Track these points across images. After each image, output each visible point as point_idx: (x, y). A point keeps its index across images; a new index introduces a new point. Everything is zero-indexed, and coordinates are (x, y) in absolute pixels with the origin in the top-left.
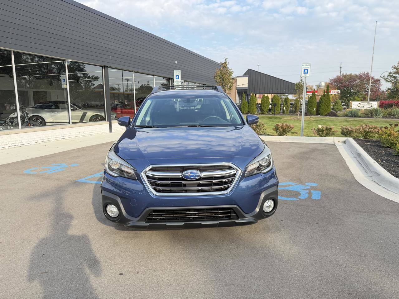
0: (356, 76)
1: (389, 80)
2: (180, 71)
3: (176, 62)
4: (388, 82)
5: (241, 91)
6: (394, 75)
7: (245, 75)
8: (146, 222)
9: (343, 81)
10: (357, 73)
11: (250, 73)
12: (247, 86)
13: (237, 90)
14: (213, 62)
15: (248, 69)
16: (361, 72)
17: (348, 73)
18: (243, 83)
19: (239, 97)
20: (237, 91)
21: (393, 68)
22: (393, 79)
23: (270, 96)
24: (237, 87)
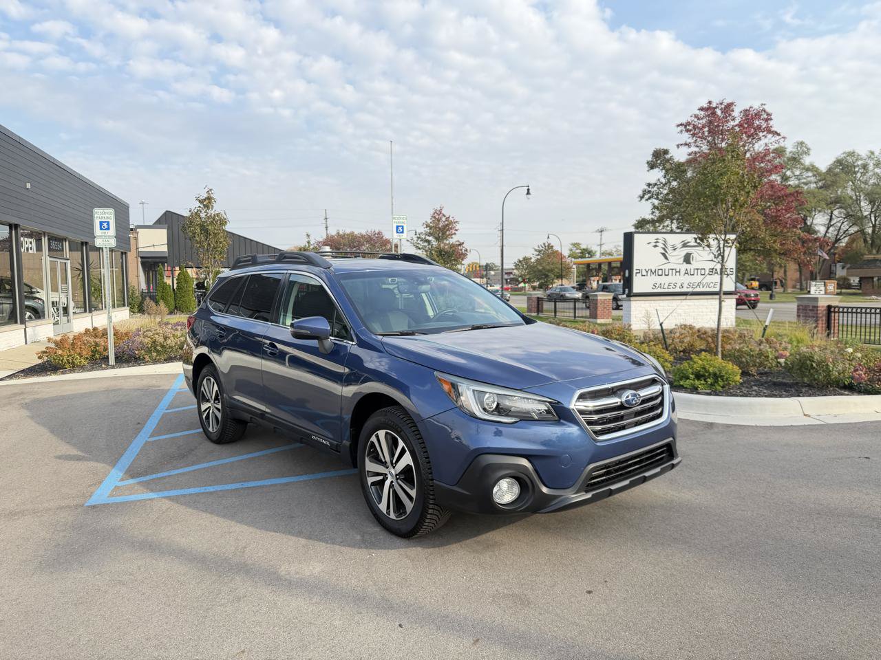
0: (362, 236)
1: (421, 247)
2: (111, 211)
3: (29, 186)
4: (420, 249)
5: (150, 260)
6: (428, 238)
7: (159, 223)
8: (587, 492)
9: (341, 244)
10: (364, 232)
11: (168, 220)
12: (165, 249)
13: (141, 258)
14: (101, 190)
15: (164, 212)
16: (369, 231)
17: (348, 231)
18: (155, 241)
19: (145, 275)
20: (140, 260)
21: (425, 226)
22: (426, 244)
23: (192, 272)
24: (140, 250)
